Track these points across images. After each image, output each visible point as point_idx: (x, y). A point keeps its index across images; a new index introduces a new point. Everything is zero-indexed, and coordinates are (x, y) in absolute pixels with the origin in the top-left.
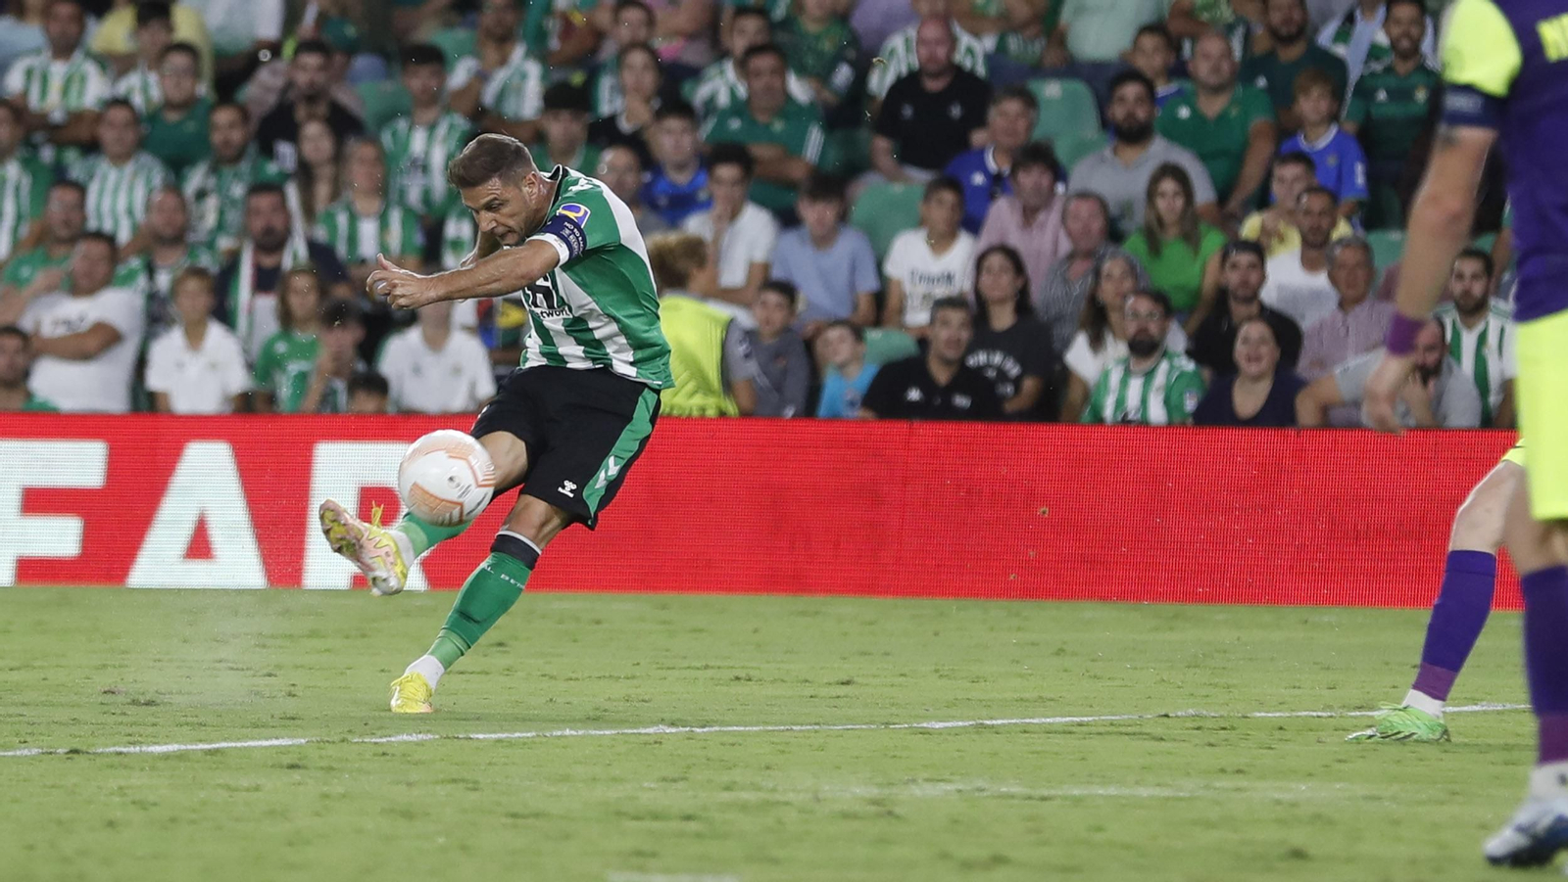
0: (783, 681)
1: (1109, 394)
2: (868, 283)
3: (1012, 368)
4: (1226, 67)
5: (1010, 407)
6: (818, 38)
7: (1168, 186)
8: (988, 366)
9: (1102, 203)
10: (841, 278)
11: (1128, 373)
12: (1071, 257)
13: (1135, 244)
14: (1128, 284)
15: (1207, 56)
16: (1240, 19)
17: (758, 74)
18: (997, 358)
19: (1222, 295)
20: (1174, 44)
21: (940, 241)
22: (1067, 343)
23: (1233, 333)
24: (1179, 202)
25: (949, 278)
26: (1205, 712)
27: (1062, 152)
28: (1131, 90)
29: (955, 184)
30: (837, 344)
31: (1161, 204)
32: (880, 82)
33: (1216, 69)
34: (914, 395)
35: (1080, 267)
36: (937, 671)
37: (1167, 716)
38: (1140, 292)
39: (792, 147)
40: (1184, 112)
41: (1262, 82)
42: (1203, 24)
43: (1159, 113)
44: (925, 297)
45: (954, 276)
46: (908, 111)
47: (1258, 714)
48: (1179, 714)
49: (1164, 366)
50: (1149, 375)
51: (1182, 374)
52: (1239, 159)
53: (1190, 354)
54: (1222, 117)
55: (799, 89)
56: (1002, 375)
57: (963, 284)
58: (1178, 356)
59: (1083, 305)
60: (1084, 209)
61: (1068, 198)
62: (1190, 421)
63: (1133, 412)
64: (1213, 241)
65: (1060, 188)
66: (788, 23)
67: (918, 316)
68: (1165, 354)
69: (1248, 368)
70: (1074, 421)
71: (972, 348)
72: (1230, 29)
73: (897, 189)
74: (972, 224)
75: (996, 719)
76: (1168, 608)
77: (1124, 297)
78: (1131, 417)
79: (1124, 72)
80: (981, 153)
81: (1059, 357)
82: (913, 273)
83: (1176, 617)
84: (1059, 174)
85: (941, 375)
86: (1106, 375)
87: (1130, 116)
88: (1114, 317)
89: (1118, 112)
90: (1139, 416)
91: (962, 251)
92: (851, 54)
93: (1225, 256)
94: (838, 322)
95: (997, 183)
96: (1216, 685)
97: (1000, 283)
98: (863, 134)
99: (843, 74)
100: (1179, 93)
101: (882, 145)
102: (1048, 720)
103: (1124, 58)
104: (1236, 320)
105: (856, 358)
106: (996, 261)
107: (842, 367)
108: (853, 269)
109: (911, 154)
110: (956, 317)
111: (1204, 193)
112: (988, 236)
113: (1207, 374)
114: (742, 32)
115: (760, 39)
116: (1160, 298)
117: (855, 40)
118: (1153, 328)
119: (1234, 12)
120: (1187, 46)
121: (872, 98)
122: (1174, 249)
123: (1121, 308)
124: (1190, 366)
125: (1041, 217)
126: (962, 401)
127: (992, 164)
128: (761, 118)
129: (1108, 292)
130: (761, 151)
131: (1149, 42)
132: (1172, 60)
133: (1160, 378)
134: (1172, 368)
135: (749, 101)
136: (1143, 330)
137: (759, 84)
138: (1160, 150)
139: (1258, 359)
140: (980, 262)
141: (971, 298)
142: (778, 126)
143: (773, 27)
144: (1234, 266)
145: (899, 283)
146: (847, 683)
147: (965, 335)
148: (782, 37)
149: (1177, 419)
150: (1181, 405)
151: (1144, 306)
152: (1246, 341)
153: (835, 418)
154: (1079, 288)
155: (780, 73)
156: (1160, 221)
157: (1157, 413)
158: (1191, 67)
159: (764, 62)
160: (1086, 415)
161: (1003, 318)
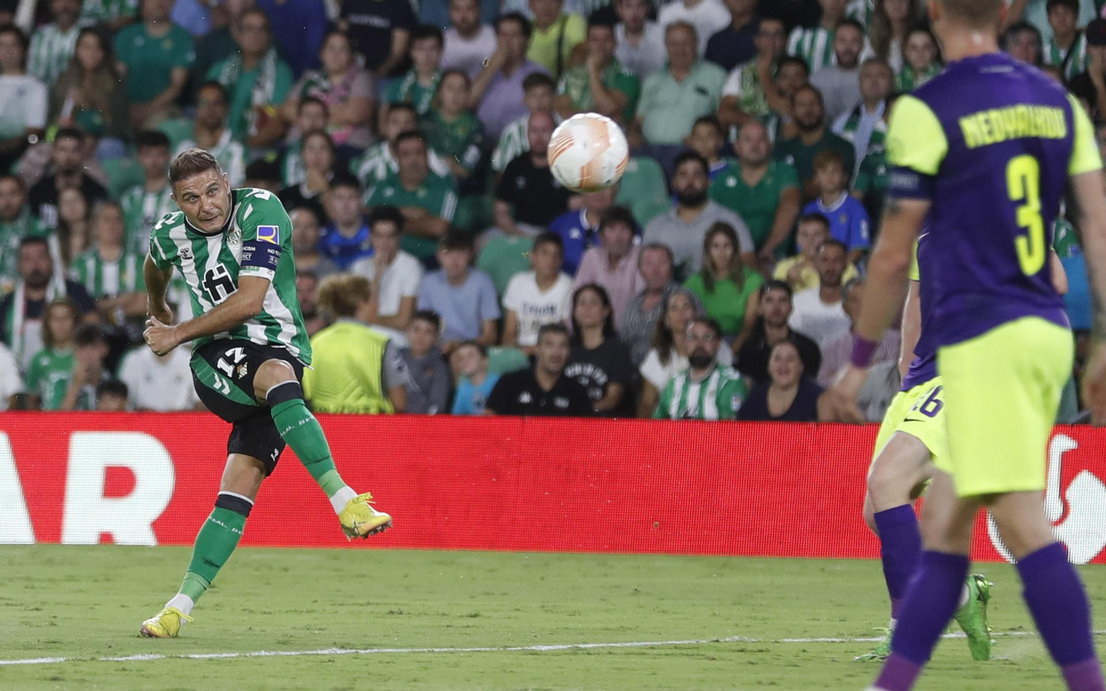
0: (426, 614)
1: (674, 396)
2: (491, 313)
3: (601, 378)
4: (763, 147)
5: (597, 408)
6: (453, 126)
7: (721, 239)
8: (581, 375)
9: (669, 254)
10: (471, 309)
11: (688, 381)
12: (645, 293)
13: (694, 282)
14: (689, 313)
15: (748, 139)
16: (773, 113)
17: (406, 153)
18: (589, 370)
19: (760, 322)
20: (722, 131)
21: (545, 282)
22: (642, 358)
23: (767, 351)
24: (729, 252)
25: (552, 309)
26: (746, 638)
27: (638, 212)
28: (691, 166)
29: (556, 237)
30: (467, 358)
31: (715, 253)
32: (499, 160)
33: (755, 149)
34: (526, 398)
35: (652, 301)
36: (543, 607)
37: (717, 641)
38: (698, 319)
39: (433, 209)
40: (731, 182)
41: (790, 160)
42: (745, 115)
43: (712, 184)
44: (535, 324)
45: (556, 307)
46: (521, 182)
47: (787, 640)
48: (727, 639)
49: (715, 376)
50: (704, 383)
51: (730, 382)
52: (770, 216)
53: (736, 366)
54: (761, 184)
55: (438, 164)
56: (593, 383)
57: (563, 314)
58: (726, 368)
59: (654, 328)
60: (655, 256)
61: (643, 248)
62: (734, 417)
63: (692, 411)
64: (753, 281)
65: (637, 241)
66: (430, 115)
67: (529, 338)
68: (717, 367)
69: (780, 380)
70: (648, 416)
71: (570, 362)
72: (765, 120)
73: (513, 241)
74: (570, 268)
75: (588, 643)
76: (719, 559)
77: (686, 323)
78: (691, 413)
79: (685, 153)
80: (577, 214)
81: (636, 369)
82: (525, 305)
83: (724, 565)
84: (636, 229)
85: (546, 383)
86: (671, 382)
87: (690, 186)
88: (678, 338)
89: (681, 183)
90: (697, 413)
91: (562, 289)
92: (479, 139)
93: (762, 291)
94: (468, 342)
95: (589, 237)
96: (755, 618)
97: (591, 313)
98: (487, 199)
99: (472, 154)
100: (727, 168)
101: (502, 208)
102: (627, 644)
103: (685, 141)
104: (770, 341)
105: (483, 369)
106: (588, 295)
107: (470, 376)
108: (480, 301)
109: (522, 215)
110: (558, 338)
111: (746, 245)
112: (582, 277)
113: (748, 381)
114: (395, 122)
115: (410, 127)
116: (713, 324)
117: (481, 128)
118: (708, 347)
119: (769, 106)
120: (733, 132)
121: (495, 172)
122: (725, 288)
123: (684, 332)
124: (734, 375)
125: (622, 263)
126: (562, 403)
127: (585, 221)
128: (409, 187)
129: (673, 319)
130: (411, 212)
131: (704, 130)
132: (721, 143)
133: (713, 385)
134: (721, 376)
135: (399, 175)
136: (700, 349)
137: (408, 161)
138: (712, 212)
139: (787, 372)
140: (576, 296)
141: (569, 325)
142: (422, 193)
143: (418, 118)
144: (769, 300)
145: (514, 313)
146: (475, 616)
147: (564, 352)
148: (426, 126)
149: (725, 416)
150: (728, 407)
151: (701, 330)
152: (778, 358)
153: (465, 415)
154: (651, 317)
155: (423, 153)
156: (714, 265)
157: (710, 412)
158: (736, 147)
159: (411, 145)
160: (657, 413)
161: (593, 339)
